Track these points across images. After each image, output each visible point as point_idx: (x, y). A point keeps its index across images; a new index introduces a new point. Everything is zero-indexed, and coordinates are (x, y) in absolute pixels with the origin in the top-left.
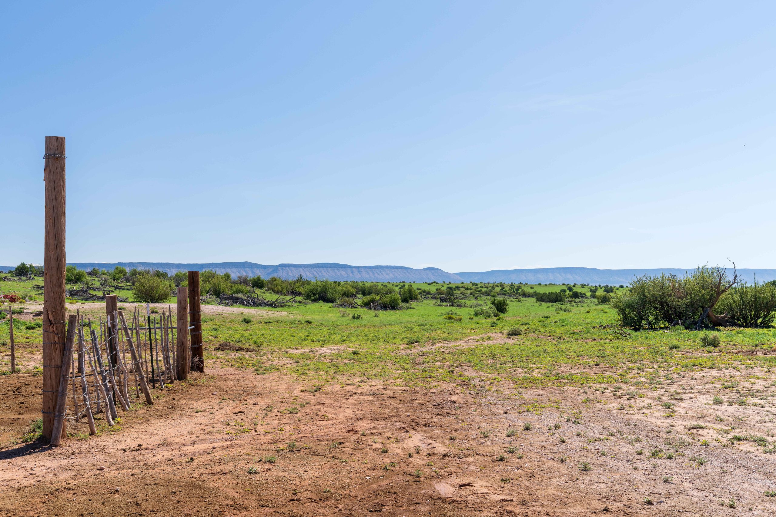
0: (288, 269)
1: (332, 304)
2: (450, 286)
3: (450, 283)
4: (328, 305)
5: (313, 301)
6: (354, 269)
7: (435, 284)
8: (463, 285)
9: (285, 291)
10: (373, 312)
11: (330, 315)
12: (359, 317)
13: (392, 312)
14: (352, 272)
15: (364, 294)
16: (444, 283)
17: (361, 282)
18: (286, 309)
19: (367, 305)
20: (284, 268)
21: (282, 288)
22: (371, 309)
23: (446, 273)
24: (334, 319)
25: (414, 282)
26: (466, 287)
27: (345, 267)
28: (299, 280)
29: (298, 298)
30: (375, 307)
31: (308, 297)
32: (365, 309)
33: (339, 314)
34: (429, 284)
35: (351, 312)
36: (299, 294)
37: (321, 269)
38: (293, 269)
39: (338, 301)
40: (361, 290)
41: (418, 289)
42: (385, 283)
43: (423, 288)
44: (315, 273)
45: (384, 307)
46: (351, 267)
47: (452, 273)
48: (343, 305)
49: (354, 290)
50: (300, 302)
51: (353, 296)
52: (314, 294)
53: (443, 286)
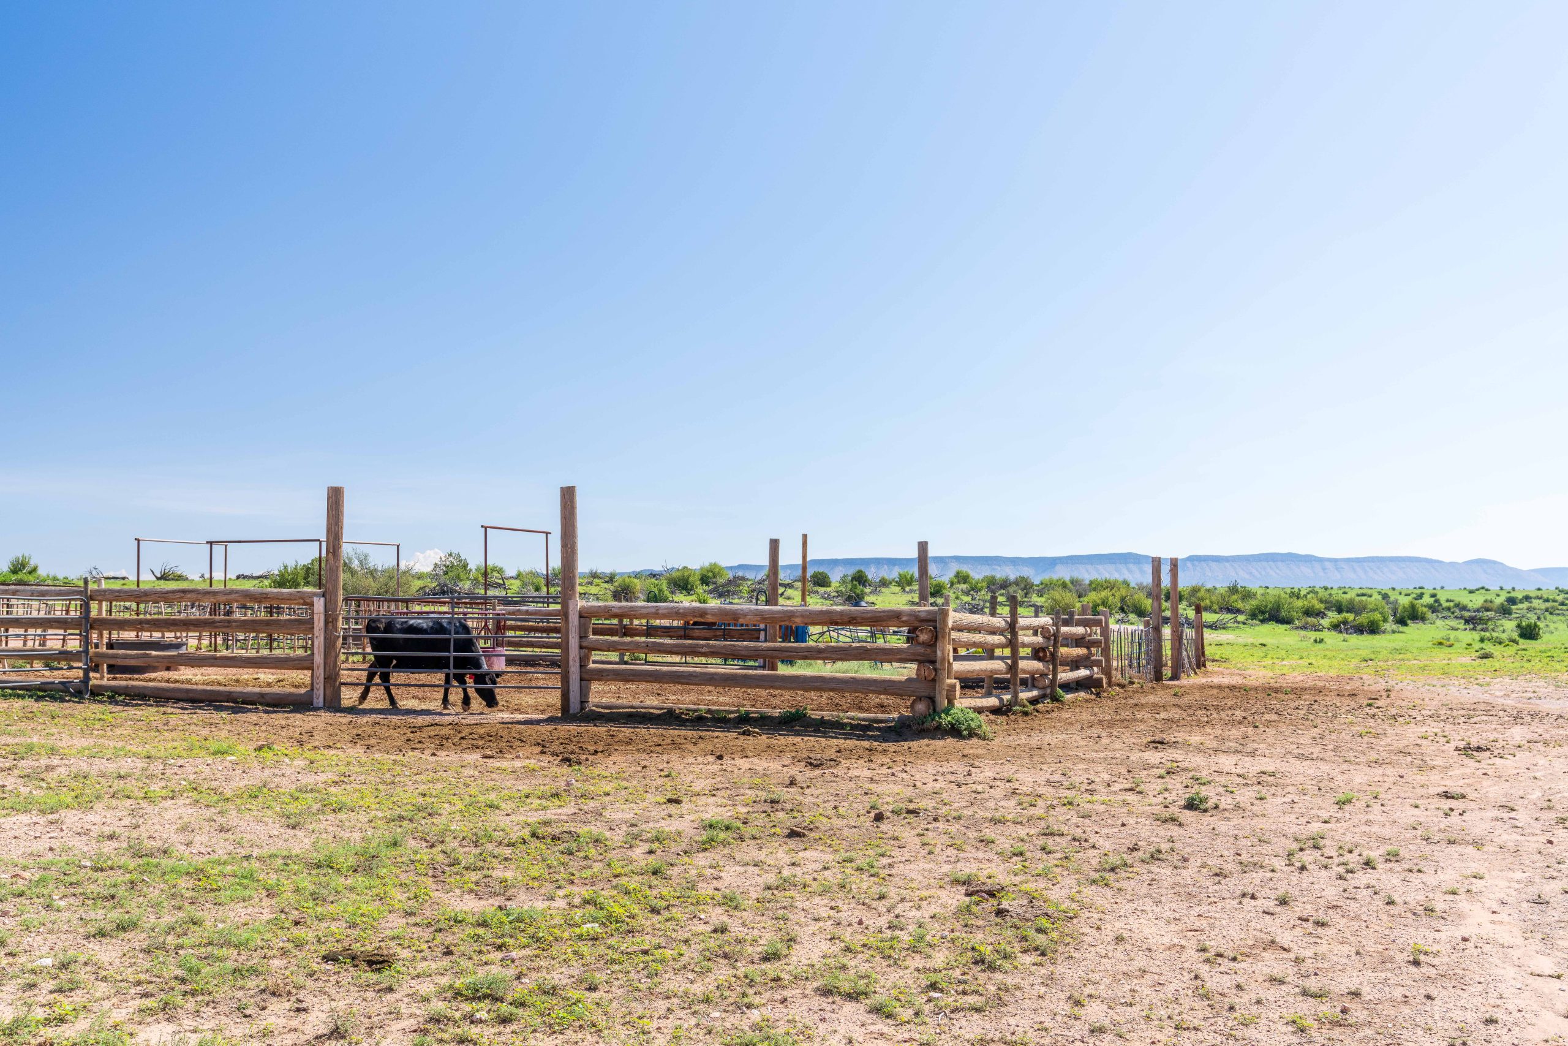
0: (1204, 564)
1: (1288, 626)
2: (1513, 594)
3: (1514, 589)
4: (1282, 628)
5: (1262, 621)
6: (1328, 564)
7: (1483, 591)
8: (1539, 593)
9: (1215, 607)
10: (1341, 637)
11: (1287, 639)
12: (1321, 641)
13: (1370, 637)
14: (1324, 569)
15: (1340, 611)
16: (1501, 589)
17: (1340, 588)
18: (1230, 632)
19: (1336, 627)
20: (1196, 563)
21: (1212, 602)
22: (1341, 632)
23: (1511, 569)
24: (1292, 643)
25: (1442, 588)
26: (1545, 596)
27: (1309, 559)
28: (1233, 590)
29: (1241, 618)
30: (1347, 630)
31: (1253, 616)
32: (1333, 633)
33: (1297, 638)
34: (1471, 592)
35: (1313, 635)
36: (1238, 611)
37: (1264, 564)
38: (1213, 565)
39: (1296, 622)
40: (1335, 606)
41: (1448, 601)
42: (1386, 589)
43: (1457, 599)
44: (1254, 571)
45: (1360, 630)
46: (1321, 560)
47: (1525, 568)
48: (1304, 627)
49: (1322, 606)
50: (1244, 623)
51: (1320, 614)
52: (1263, 613)
53: (1498, 595)
